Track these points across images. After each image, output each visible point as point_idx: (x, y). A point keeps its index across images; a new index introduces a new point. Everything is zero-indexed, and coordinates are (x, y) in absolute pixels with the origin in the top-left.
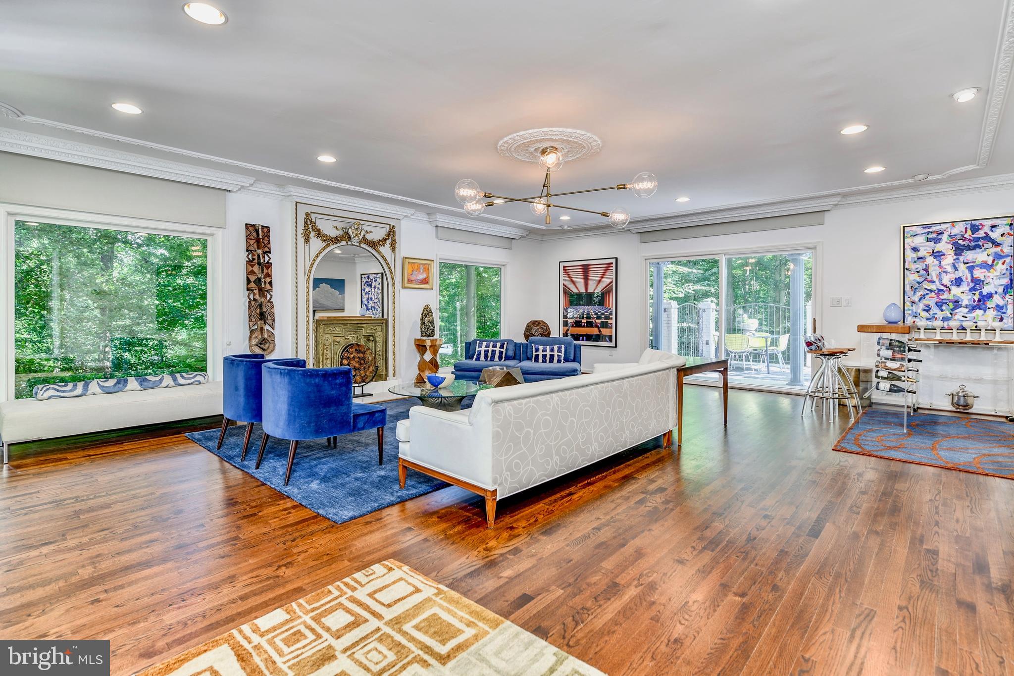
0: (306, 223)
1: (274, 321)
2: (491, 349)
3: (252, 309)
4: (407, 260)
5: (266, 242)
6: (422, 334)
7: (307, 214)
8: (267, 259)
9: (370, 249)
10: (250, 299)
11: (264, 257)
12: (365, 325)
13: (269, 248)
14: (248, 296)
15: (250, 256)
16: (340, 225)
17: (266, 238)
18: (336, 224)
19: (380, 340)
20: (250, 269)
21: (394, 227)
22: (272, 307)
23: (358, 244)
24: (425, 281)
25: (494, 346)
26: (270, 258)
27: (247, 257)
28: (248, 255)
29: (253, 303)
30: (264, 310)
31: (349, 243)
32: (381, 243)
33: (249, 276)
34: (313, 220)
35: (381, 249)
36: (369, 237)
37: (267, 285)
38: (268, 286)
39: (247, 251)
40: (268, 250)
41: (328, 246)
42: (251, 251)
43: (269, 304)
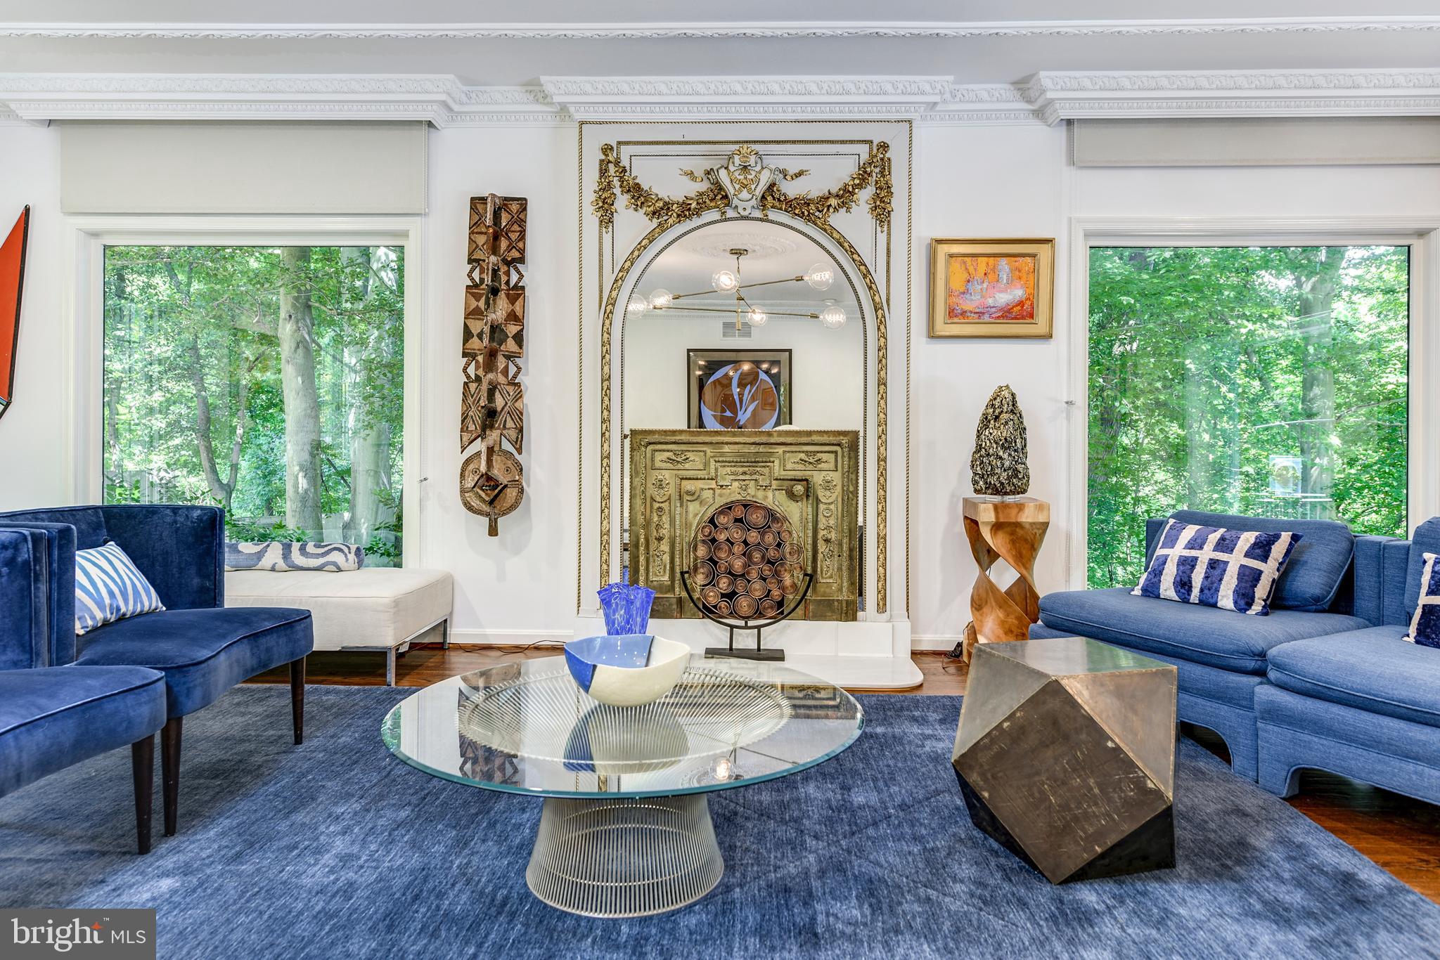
0: (603, 172)
1: (521, 430)
2: (1206, 554)
3: (470, 400)
4: (943, 250)
5: (514, 236)
6: (975, 483)
7: (607, 149)
8: (514, 278)
9: (799, 224)
10: (468, 376)
11: (508, 274)
12: (780, 450)
13: (522, 251)
14: (465, 370)
15: (476, 275)
16: (700, 166)
17: (516, 227)
18: (688, 164)
19: (830, 499)
20: (474, 304)
21: (884, 147)
22: (519, 396)
23: (758, 214)
24: (1022, 312)
25: (1225, 545)
26: (521, 276)
27: (470, 275)
28: (472, 271)
29: (473, 386)
30: (499, 402)
31: (730, 213)
32: (833, 202)
33: (469, 322)
34: (625, 162)
35: (838, 220)
36: (792, 189)
37: (510, 342)
38: (511, 345)
39: (470, 261)
40: (517, 255)
41: (662, 228)
42: (478, 261)
43: (511, 389)
